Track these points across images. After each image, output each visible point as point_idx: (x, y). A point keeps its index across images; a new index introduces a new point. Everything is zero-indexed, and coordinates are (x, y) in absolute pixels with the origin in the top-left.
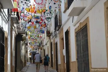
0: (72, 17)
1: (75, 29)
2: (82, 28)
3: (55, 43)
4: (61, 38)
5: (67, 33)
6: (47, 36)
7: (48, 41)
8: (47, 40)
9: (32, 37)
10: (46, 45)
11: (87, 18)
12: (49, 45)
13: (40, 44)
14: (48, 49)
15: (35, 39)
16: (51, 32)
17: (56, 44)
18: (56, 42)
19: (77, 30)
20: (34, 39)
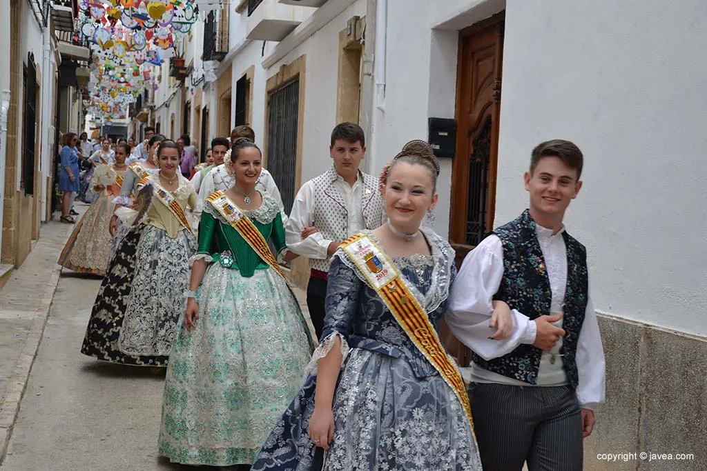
0: (262, 42)
1: (268, 80)
2: (286, 83)
3: (199, 107)
4: (224, 96)
5: (244, 85)
6: (172, 75)
7: (174, 94)
8: (173, 91)
9: (111, 73)
10: (164, 108)
11: (302, 56)
12: (175, 108)
13: (139, 99)
14: (172, 123)
15: (122, 79)
16: (187, 64)
17: (206, 113)
18: (203, 107)
19: (272, 86)
20: (119, 82)
